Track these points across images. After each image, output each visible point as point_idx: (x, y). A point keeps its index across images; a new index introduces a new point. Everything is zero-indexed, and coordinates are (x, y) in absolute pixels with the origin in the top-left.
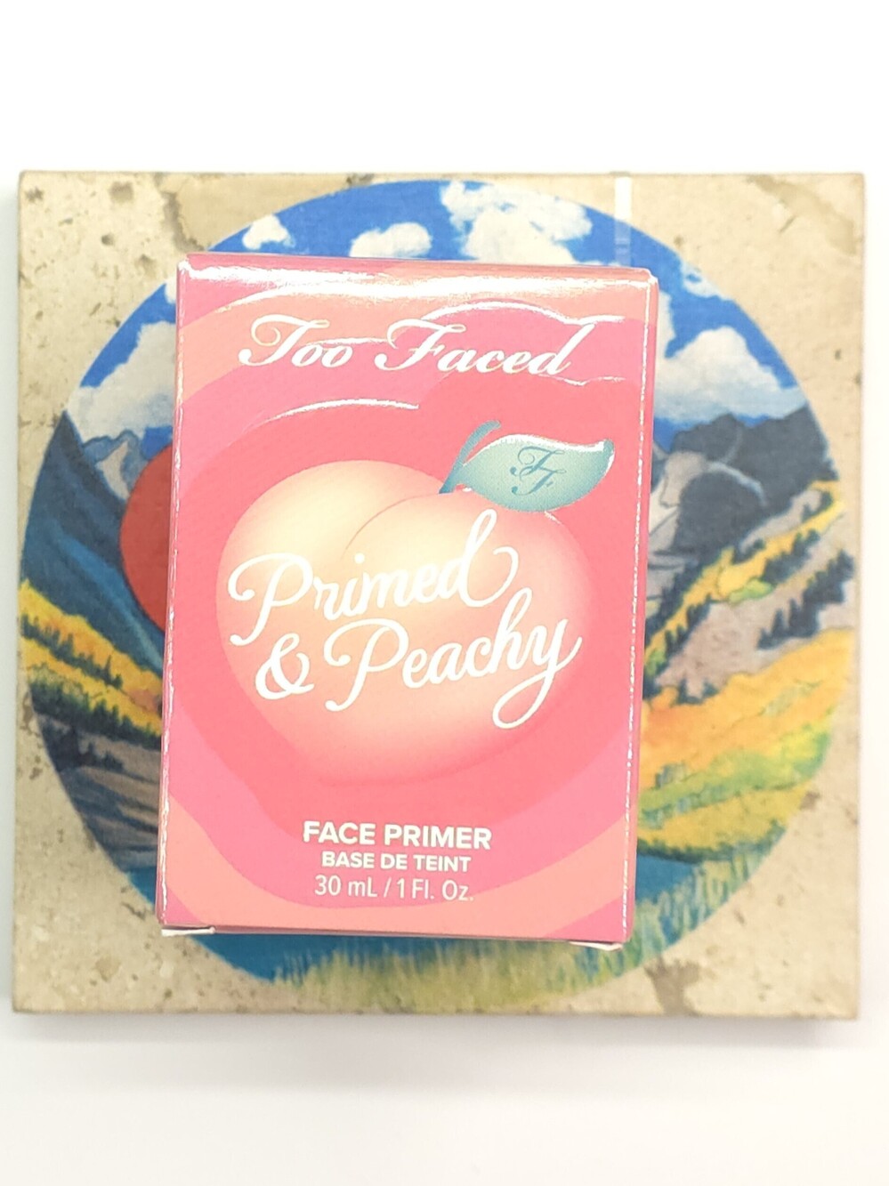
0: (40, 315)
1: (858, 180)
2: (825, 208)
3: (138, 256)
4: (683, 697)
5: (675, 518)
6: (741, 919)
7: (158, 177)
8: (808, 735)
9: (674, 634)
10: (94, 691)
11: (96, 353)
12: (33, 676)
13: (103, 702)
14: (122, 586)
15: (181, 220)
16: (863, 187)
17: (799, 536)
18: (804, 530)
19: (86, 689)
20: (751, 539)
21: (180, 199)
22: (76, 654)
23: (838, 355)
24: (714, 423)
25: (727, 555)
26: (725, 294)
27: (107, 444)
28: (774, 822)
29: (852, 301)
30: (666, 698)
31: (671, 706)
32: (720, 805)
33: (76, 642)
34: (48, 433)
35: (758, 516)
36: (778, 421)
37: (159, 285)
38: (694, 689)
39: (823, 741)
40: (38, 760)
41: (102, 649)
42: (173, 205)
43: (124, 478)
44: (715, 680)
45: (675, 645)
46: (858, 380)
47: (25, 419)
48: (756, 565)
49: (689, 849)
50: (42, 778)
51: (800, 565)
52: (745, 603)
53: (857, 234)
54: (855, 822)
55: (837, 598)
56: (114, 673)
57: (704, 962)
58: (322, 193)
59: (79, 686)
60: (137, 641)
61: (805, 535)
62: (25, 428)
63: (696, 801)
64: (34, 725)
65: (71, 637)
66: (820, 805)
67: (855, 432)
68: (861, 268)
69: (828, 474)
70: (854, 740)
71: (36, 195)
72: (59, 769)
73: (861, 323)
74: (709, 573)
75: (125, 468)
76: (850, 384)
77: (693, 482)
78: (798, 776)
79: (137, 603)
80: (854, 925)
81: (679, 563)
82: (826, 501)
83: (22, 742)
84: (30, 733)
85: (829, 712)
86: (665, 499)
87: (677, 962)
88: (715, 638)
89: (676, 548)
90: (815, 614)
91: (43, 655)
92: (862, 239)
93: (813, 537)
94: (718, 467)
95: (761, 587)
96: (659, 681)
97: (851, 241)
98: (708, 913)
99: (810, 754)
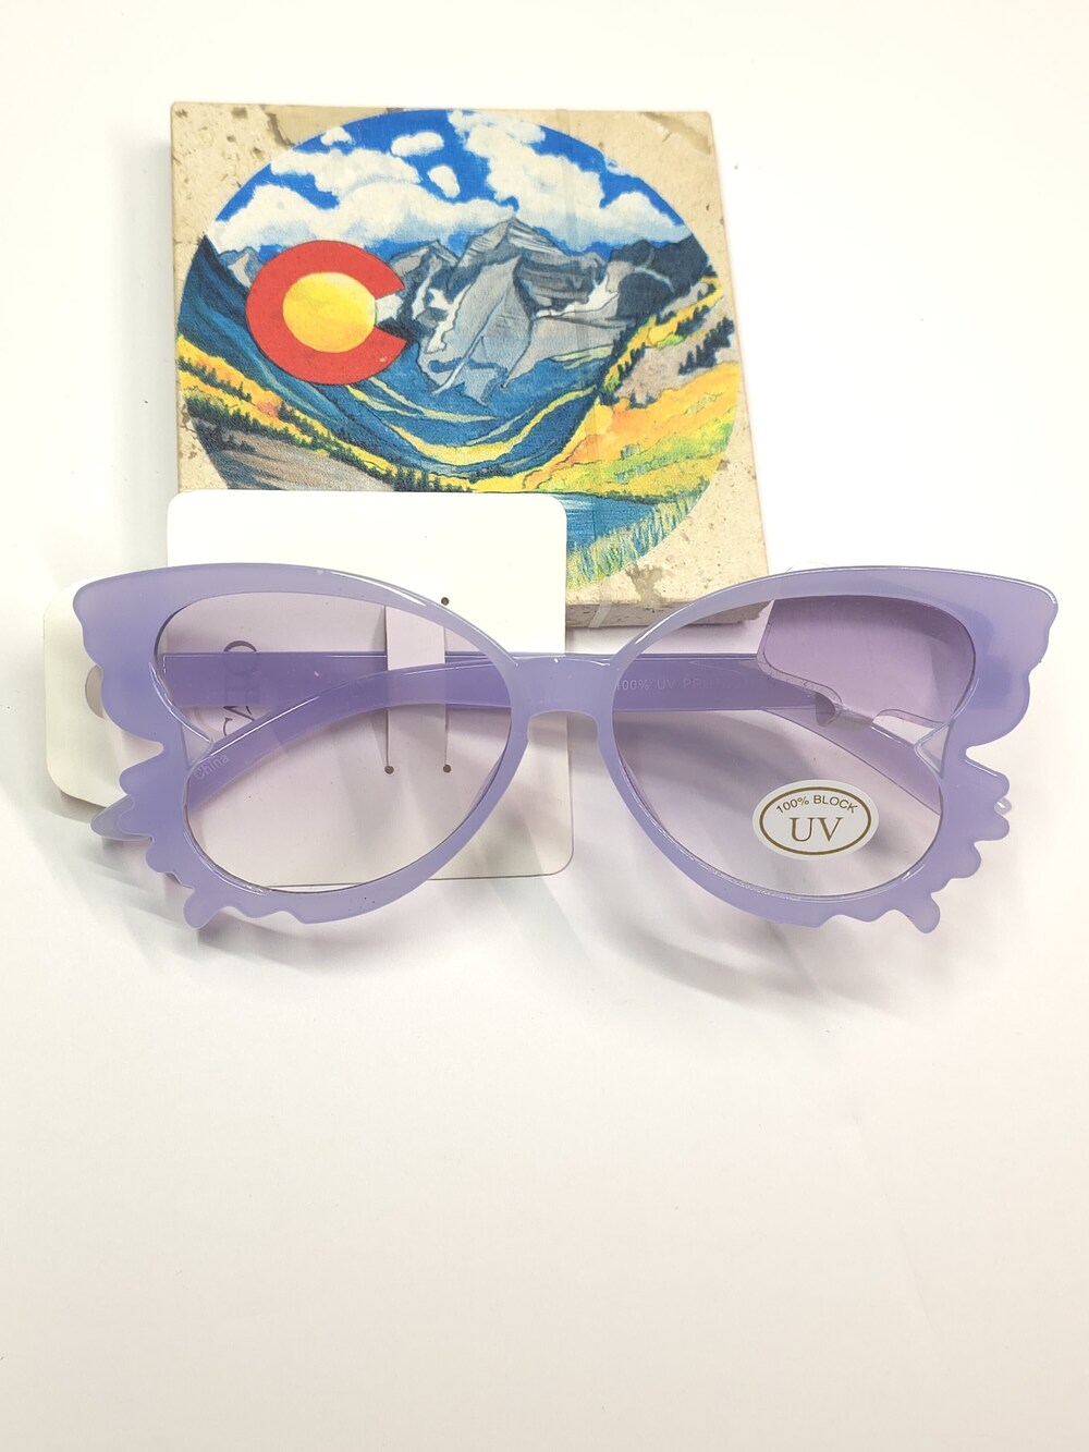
0: (186, 181)
1: (706, 115)
2: (689, 130)
3: (252, 149)
4: (633, 404)
5: (617, 299)
6: (687, 539)
7: (263, 107)
8: (717, 425)
9: (624, 367)
10: (232, 404)
11: (226, 202)
12: (188, 395)
13: (239, 410)
14: (250, 339)
15: (279, 128)
16: (710, 119)
17: (697, 309)
18: (700, 305)
19: (226, 402)
20: (667, 310)
21: (278, 117)
22: (218, 381)
23: (708, 207)
24: (634, 245)
25: (652, 320)
26: (633, 174)
27: (235, 254)
28: (701, 478)
29: (712, 178)
30: (623, 404)
31: (626, 409)
32: (665, 468)
33: (217, 372)
34: (194, 248)
35: (669, 297)
36: (674, 244)
37: (267, 164)
38: (640, 399)
39: (728, 429)
40: (194, 446)
41: (237, 378)
42: (273, 120)
43: (248, 275)
44: (653, 394)
45: (625, 373)
46: (722, 221)
47: (178, 240)
48: (672, 325)
49: (647, 496)
50: (197, 458)
51: (700, 326)
52: (668, 348)
53: (710, 143)
54: (755, 477)
55: (727, 344)
56: (245, 392)
57: (666, 567)
58: (371, 115)
59: (222, 400)
60: (260, 371)
61: (700, 309)
62: (179, 246)
63: (650, 467)
64: (190, 424)
65: (214, 369)
66: (729, 466)
67: (725, 250)
68: (715, 161)
69: (711, 273)
70: (748, 428)
71: (183, 114)
72: (208, 453)
73: (719, 190)
74: (642, 330)
75: (248, 269)
76: (719, 224)
77: (626, 278)
78: (714, 450)
79: (260, 349)
80: (762, 540)
81: (623, 324)
82: (712, 289)
83: (182, 435)
84: (188, 429)
85: (729, 411)
86: (609, 288)
87: (647, 566)
88: (650, 368)
89: (619, 316)
90: (713, 353)
91: (196, 381)
92: (714, 146)
93: (706, 309)
94: (640, 269)
95: (678, 338)
96: (616, 395)
97: (706, 146)
98: (664, 536)
99: (721, 437)
